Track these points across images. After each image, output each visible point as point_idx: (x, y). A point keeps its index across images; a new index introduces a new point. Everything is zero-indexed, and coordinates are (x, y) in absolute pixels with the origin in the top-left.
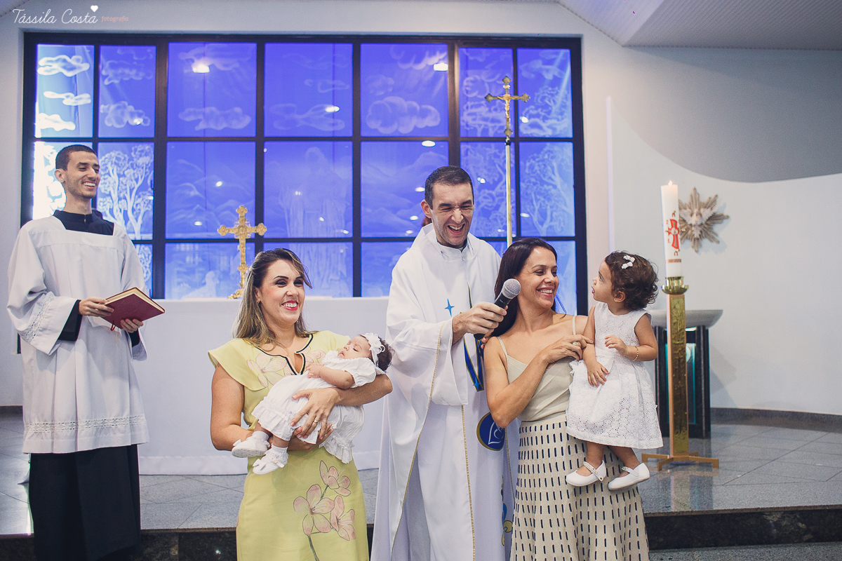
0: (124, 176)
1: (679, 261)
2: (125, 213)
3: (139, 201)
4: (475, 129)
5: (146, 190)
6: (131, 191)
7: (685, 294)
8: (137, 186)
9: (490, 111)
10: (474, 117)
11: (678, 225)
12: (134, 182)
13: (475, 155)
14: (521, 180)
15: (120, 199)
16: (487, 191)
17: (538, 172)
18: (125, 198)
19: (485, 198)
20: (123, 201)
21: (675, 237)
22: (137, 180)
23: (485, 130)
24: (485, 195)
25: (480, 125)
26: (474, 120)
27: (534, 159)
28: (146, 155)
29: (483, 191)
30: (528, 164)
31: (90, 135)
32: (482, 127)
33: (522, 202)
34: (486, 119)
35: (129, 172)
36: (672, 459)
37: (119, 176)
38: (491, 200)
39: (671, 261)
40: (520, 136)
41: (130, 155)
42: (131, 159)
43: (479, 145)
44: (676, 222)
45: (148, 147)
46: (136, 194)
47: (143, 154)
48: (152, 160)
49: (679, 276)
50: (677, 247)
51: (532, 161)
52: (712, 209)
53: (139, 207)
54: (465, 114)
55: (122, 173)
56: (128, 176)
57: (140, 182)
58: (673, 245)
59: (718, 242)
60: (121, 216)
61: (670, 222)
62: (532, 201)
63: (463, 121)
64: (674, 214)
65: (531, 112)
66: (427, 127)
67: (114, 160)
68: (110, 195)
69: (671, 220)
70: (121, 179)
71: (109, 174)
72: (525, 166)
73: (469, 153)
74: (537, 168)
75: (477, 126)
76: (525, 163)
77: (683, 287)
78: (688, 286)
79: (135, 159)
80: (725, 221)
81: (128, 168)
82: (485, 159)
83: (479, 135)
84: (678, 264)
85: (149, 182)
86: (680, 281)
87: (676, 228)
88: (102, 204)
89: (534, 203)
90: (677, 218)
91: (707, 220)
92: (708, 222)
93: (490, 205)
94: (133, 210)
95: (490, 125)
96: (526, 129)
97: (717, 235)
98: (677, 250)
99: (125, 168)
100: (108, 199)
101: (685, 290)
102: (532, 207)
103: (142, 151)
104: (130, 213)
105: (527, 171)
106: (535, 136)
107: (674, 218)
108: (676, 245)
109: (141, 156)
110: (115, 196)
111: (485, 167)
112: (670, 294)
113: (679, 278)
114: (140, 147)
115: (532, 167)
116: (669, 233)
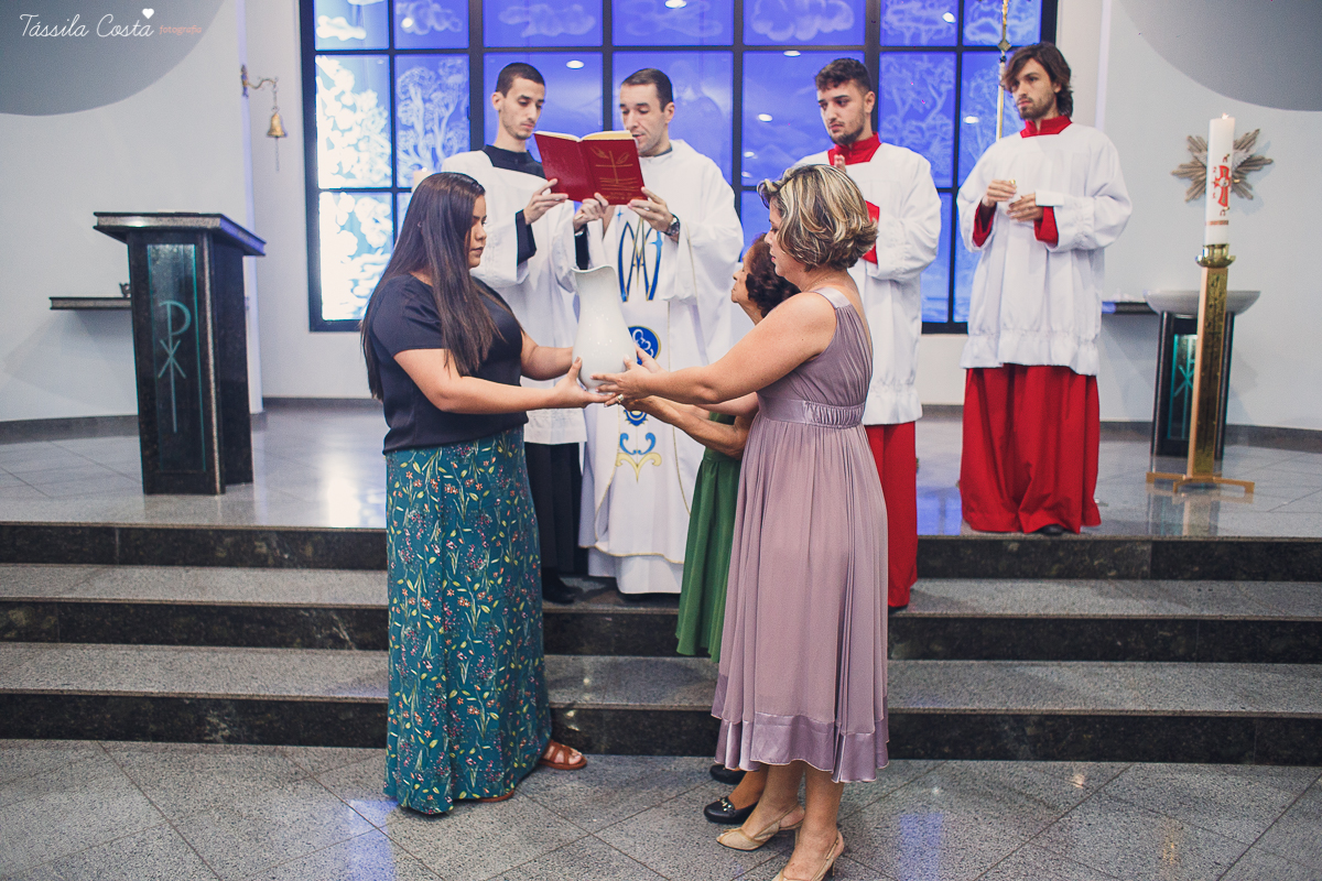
0: (430, 100)
1: (1226, 223)
2: (434, 150)
3: (451, 134)
4: (902, 35)
5: (459, 119)
6: (440, 121)
7: (1229, 267)
8: (447, 114)
9: (924, 7)
10: (901, 16)
11: (1230, 175)
12: (443, 110)
13: (900, 72)
14: (963, 106)
15: (426, 133)
16: (914, 123)
17: (988, 96)
18: (432, 131)
19: (912, 132)
20: (430, 135)
21: (1225, 190)
22: (447, 106)
23: (916, 36)
24: (913, 129)
25: (908, 28)
26: (901, 20)
27: (982, 76)
28: (459, 72)
29: (908, 123)
30: (973, 84)
31: (385, 45)
32: (912, 30)
33: (963, 139)
34: (917, 20)
35: (437, 96)
36: (1190, 480)
37: (425, 101)
38: (919, 135)
39: (1213, 223)
40: (965, 43)
41: (437, 73)
42: (439, 77)
43: (906, 56)
44: (1227, 169)
45: (460, 61)
46: (448, 124)
47: (455, 70)
48: (466, 80)
49: (1223, 242)
50: (1226, 205)
51: (979, 81)
52: (1247, 151)
53: (451, 143)
54: (889, 11)
55: (426, 97)
56: (436, 101)
57: (452, 109)
58: (1220, 202)
59: (1252, 198)
60: (428, 155)
61: (1218, 170)
62: (976, 138)
63: (886, 23)
64: (1226, 158)
65: (982, 8)
66: (835, 31)
67: (417, 79)
68: (412, 127)
69: (1222, 167)
70: (428, 105)
71: (410, 98)
72: (970, 87)
73: (892, 69)
74: (985, 90)
75: (905, 30)
76: (969, 83)
77: (1228, 258)
78: (1235, 257)
79: (444, 79)
80: (1265, 167)
81: (435, 91)
82: (913, 78)
83: (907, 42)
84: (1224, 226)
85: (463, 109)
86: (1224, 250)
87: (1227, 178)
88: (404, 139)
89: (979, 140)
90: (1229, 164)
91: (1239, 166)
92: (1240, 169)
93: (917, 142)
94: (444, 147)
95: (923, 27)
96: (973, 34)
97: (1250, 188)
98: (1226, 208)
99: (431, 91)
100: (411, 132)
101: (1230, 262)
102: (975, 146)
103: (452, 67)
104: (439, 152)
105: (971, 95)
106: (986, 43)
107: (1225, 164)
108: (1224, 201)
109: (451, 74)
110: (419, 127)
111: (913, 89)
112: (1209, 267)
113: (1222, 246)
114: (450, 61)
115: (978, 89)
116: (1216, 185)
